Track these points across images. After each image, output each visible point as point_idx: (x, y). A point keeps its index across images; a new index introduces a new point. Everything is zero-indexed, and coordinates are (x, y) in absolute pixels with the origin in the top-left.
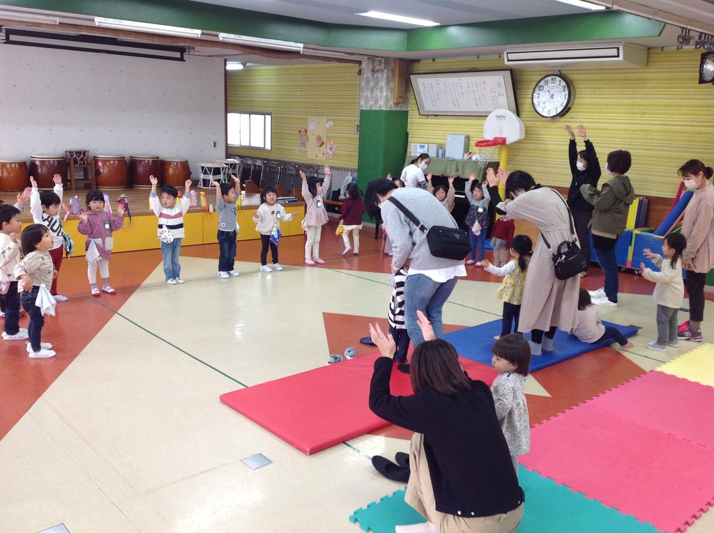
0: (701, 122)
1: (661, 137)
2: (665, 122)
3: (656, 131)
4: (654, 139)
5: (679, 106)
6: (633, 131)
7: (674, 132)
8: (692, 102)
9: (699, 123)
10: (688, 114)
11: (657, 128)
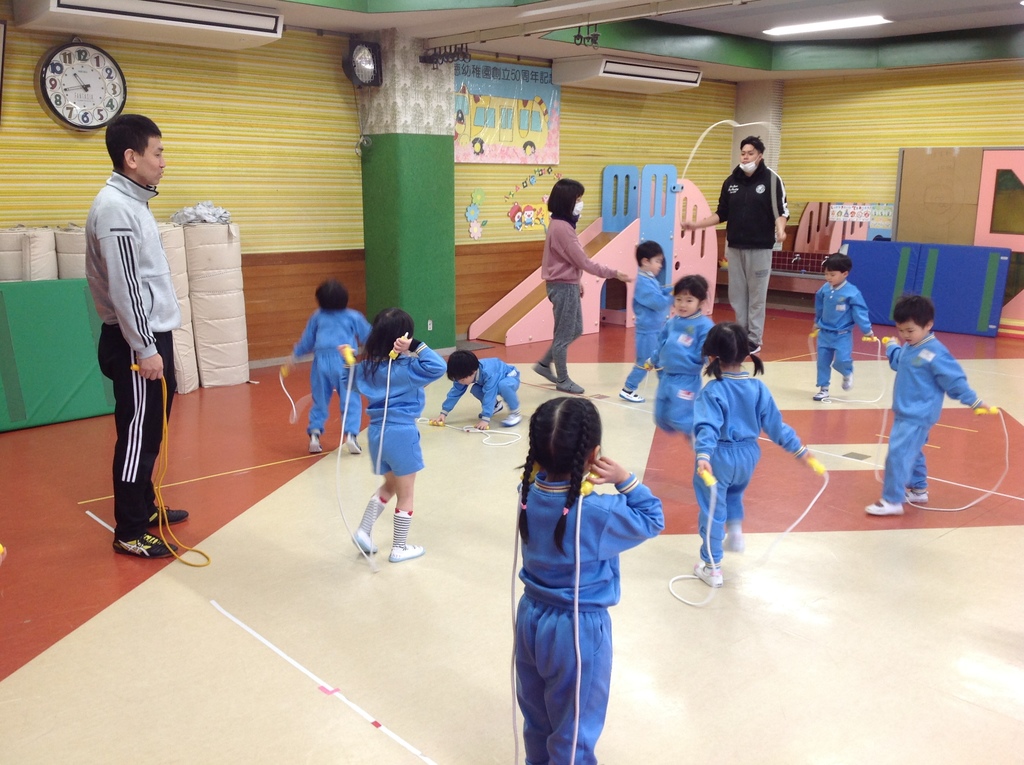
0: (318, 139)
1: (271, 162)
2: (274, 140)
3: (263, 153)
4: (264, 166)
5: (289, 115)
6: (230, 153)
7: (289, 155)
8: (303, 110)
9: (316, 142)
10: (301, 128)
11: (265, 148)
